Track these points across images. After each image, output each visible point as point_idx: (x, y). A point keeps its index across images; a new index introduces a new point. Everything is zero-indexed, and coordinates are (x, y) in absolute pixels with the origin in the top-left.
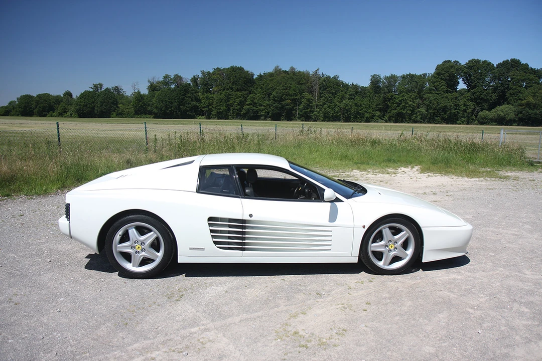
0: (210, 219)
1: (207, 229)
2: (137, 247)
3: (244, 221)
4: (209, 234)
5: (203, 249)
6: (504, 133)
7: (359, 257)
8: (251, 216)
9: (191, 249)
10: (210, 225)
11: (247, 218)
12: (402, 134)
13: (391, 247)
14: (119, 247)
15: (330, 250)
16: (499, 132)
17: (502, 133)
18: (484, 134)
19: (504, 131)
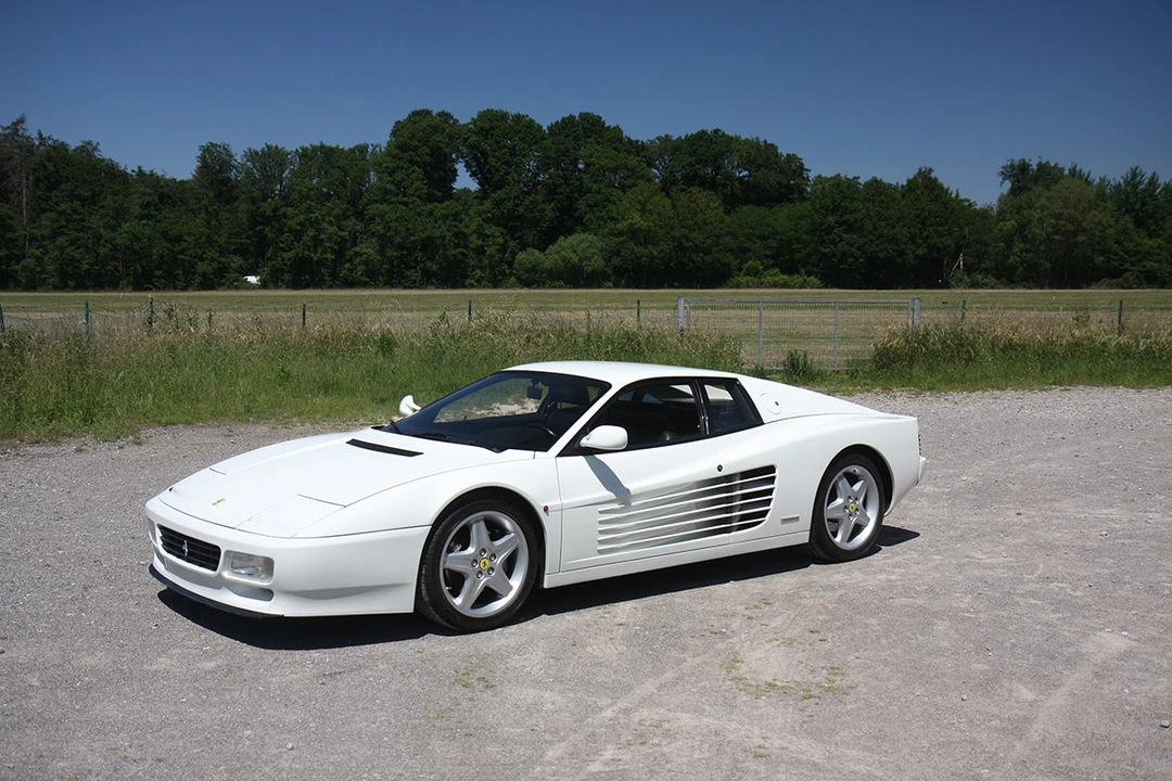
6: (685, 308)
12: (442, 318)
16: (674, 304)
17: (681, 307)
18: (641, 312)
19: (686, 302)
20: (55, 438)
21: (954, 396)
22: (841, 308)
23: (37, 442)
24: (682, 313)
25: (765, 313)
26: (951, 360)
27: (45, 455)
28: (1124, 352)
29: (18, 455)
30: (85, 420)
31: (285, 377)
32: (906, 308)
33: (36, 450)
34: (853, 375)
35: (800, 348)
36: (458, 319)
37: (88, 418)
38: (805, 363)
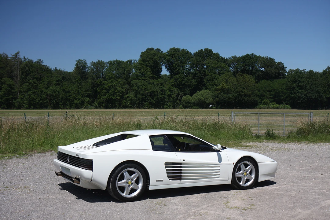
0: (166, 163)
1: (165, 169)
2: (129, 182)
3: (180, 164)
4: (165, 172)
5: (162, 181)
7: (232, 180)
8: (184, 160)
9: (157, 181)
10: (166, 167)
11: (182, 162)
12: (156, 118)
13: (245, 174)
14: (119, 183)
15: (219, 177)
16: (230, 114)
17: (233, 115)
18: (219, 117)
19: (234, 113)
20: (44, 151)
21: (321, 144)
22: (286, 116)
23: (39, 153)
24: (233, 117)
25: (260, 118)
27: (42, 156)
29: (35, 156)
30: (51, 147)
32: (308, 116)
33: (39, 155)
34: (288, 137)
35: (271, 129)
36: (161, 118)
38: (272, 133)
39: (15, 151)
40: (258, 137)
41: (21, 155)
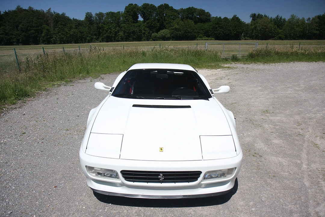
12: (154, 48)
16: (205, 44)
17: (206, 45)
18: (198, 45)
19: (208, 43)
20: (84, 78)
22: (241, 45)
23: (80, 79)
24: (207, 46)
25: (225, 46)
26: (267, 56)
27: (84, 83)
28: (303, 54)
29: (78, 82)
31: (124, 62)
32: (255, 44)
35: (235, 54)
36: (157, 47)
37: (88, 73)
38: (236, 57)
39: (62, 79)
40: (226, 60)
41: (67, 82)
